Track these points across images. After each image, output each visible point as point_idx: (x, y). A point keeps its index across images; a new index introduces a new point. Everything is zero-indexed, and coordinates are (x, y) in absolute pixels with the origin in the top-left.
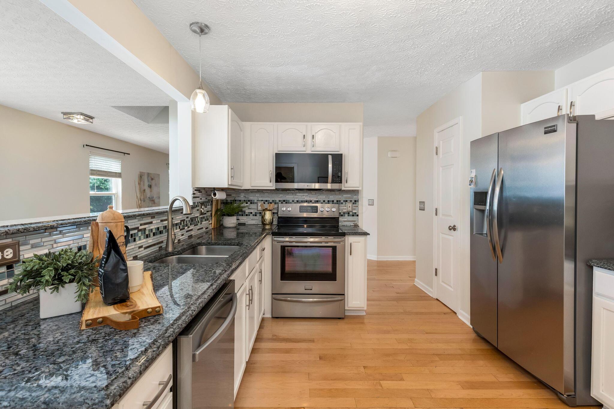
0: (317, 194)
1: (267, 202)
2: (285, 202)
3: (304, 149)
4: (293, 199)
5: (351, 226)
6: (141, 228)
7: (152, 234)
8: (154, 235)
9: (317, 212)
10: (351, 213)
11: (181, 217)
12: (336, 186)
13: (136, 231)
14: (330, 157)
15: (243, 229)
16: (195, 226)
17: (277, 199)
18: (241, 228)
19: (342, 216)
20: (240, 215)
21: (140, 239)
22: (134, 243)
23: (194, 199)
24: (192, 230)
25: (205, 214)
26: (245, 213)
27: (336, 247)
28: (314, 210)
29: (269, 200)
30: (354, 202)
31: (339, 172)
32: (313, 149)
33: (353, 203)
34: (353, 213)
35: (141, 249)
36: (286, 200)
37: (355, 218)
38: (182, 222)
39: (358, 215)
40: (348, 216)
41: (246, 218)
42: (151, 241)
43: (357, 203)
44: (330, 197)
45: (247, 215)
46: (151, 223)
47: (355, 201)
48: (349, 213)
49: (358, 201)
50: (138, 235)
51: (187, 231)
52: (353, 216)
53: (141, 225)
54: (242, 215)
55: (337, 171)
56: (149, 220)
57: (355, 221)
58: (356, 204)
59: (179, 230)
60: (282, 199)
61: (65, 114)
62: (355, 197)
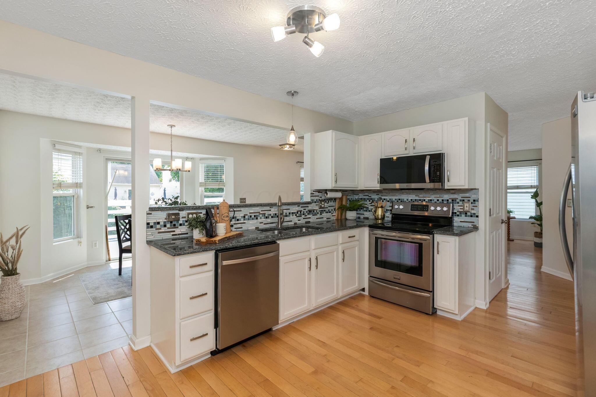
0: (430, 193)
1: (385, 201)
2: (400, 201)
3: (407, 152)
4: (408, 198)
5: (468, 227)
6: (261, 212)
7: (270, 217)
8: (272, 217)
9: (427, 211)
10: (469, 214)
11: (298, 209)
12: (438, 185)
13: (258, 214)
14: (428, 158)
15: (366, 222)
16: (313, 215)
17: (394, 198)
18: (365, 221)
19: (459, 216)
20: (365, 211)
21: (261, 218)
22: (257, 220)
23: (311, 197)
24: (310, 218)
25: (327, 208)
26: (368, 209)
27: (422, 244)
28: (425, 208)
29: (387, 199)
30: (472, 201)
31: (437, 171)
32: (415, 151)
33: (472, 203)
34: (471, 213)
35: (261, 224)
36: (402, 199)
37: (473, 219)
38: (299, 213)
39: (477, 216)
40: (466, 216)
41: (369, 214)
42: (270, 220)
43: (476, 202)
44: (444, 196)
45: (370, 211)
46: (270, 210)
47: (474, 201)
48: (466, 213)
49: (478, 201)
50: (259, 216)
51: (304, 219)
52: (471, 216)
53: (262, 211)
54: (366, 211)
55: (436, 171)
56: (268, 208)
57: (473, 222)
58: (475, 204)
59: (296, 217)
60: (397, 198)
61: (280, 145)
62: (473, 197)
